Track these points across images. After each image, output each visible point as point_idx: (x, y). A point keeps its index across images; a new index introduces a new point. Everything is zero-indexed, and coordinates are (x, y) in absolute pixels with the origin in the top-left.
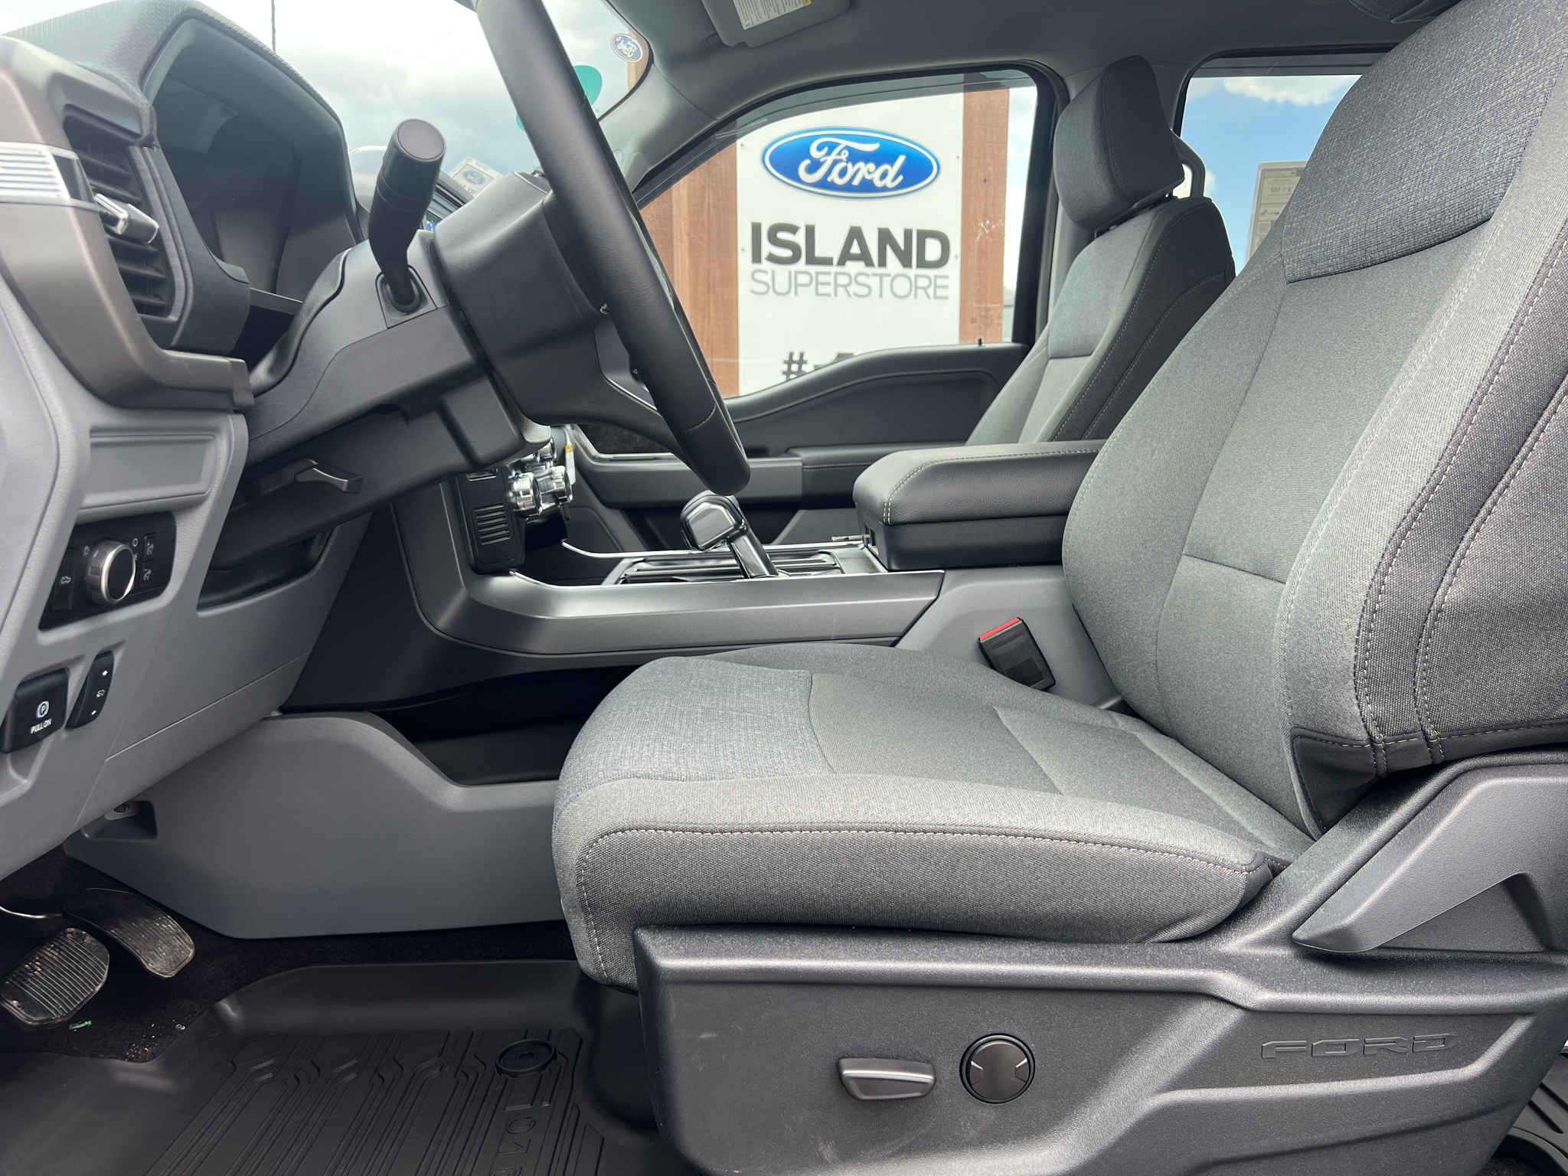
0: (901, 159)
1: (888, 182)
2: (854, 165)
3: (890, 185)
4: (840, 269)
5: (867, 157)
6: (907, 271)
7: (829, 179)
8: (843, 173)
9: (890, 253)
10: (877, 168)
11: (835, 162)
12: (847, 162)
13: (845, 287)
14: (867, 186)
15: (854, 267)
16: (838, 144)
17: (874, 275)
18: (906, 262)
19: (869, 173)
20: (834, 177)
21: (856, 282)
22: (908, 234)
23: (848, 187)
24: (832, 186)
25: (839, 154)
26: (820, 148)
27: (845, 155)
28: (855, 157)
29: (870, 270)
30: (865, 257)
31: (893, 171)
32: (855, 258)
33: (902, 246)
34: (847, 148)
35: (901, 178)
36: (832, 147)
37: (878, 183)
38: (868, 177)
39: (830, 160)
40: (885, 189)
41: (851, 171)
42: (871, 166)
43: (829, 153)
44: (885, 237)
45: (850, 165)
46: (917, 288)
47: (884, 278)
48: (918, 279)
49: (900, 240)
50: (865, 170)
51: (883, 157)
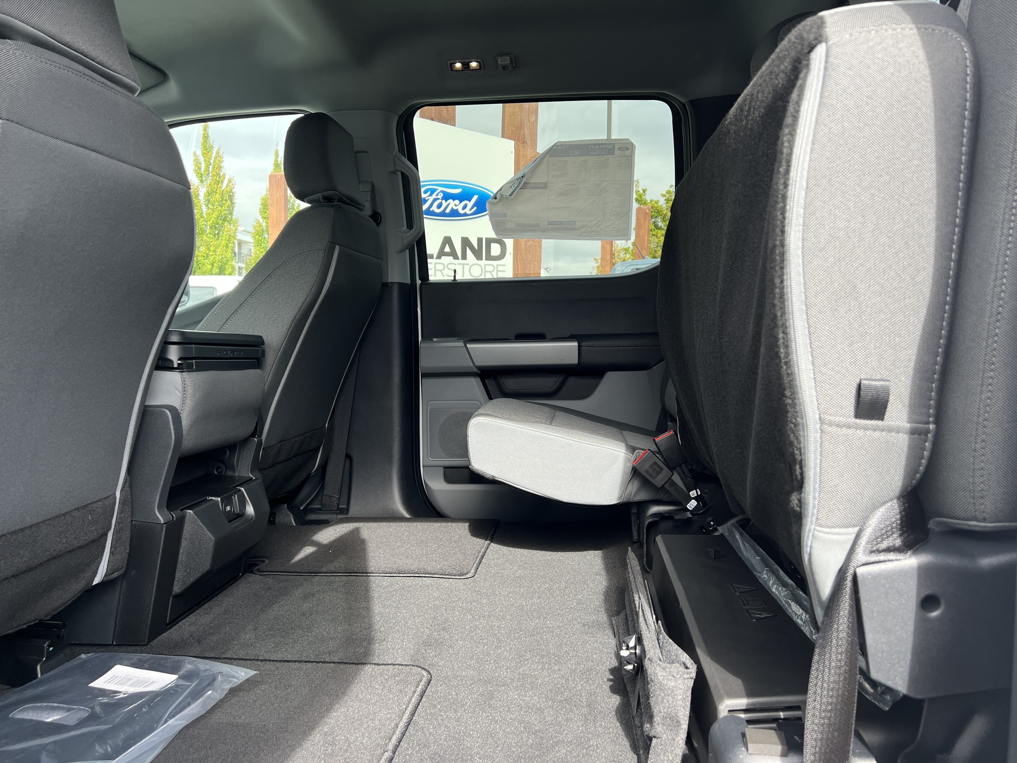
0: (475, 197)
1: (467, 211)
2: (446, 201)
3: (469, 212)
4: (438, 261)
5: (454, 197)
6: (479, 262)
7: (431, 209)
8: (439, 206)
9: (469, 252)
10: (460, 203)
11: (435, 200)
12: (442, 200)
13: (441, 271)
14: (454, 213)
15: (446, 260)
16: (438, 189)
17: (459, 264)
18: (478, 255)
19: (456, 205)
20: (434, 208)
21: (448, 268)
22: (480, 240)
23: (443, 214)
24: (433, 214)
25: (437, 195)
26: (425, 192)
27: (441, 196)
28: (447, 197)
29: (456, 261)
30: (453, 254)
31: (470, 204)
32: (447, 254)
33: (476, 247)
34: (442, 191)
35: (475, 208)
36: (433, 191)
37: (461, 212)
38: (455, 208)
39: (431, 199)
40: (465, 215)
41: (444, 204)
42: (457, 202)
43: (431, 195)
44: (466, 242)
45: (444, 201)
46: (485, 272)
47: (465, 266)
48: (487, 266)
49: (475, 244)
50: (453, 204)
51: (463, 197)
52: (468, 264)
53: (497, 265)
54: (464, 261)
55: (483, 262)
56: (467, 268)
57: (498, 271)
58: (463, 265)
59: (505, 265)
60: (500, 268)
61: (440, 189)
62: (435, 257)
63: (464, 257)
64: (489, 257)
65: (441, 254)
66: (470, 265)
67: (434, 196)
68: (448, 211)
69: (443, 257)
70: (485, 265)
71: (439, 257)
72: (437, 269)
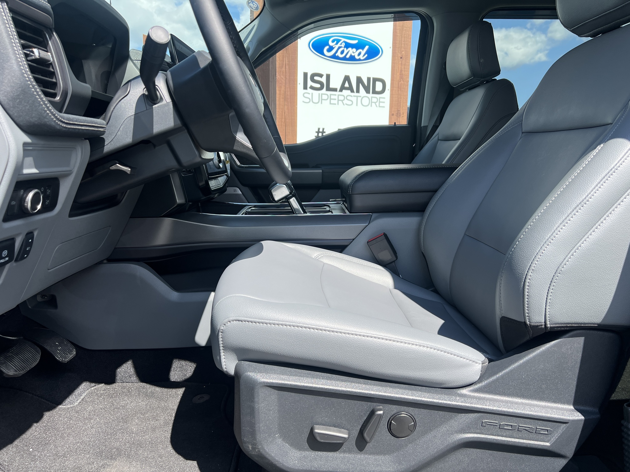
0: (367, 47)
1: (361, 57)
2: (347, 49)
3: (362, 58)
4: (340, 93)
5: (352, 46)
6: (368, 95)
7: (337, 55)
8: (342, 52)
9: (361, 86)
10: (356, 51)
11: (339, 48)
12: (344, 48)
13: (342, 101)
14: (352, 58)
15: (346, 92)
16: (341, 40)
17: (354, 96)
18: (368, 91)
19: (353, 52)
20: (339, 54)
21: (347, 99)
22: (369, 79)
23: (344, 59)
24: (338, 58)
25: (341, 44)
26: (333, 41)
27: (343, 45)
28: (348, 46)
29: (352, 94)
30: (351, 88)
31: (363, 52)
32: (347, 89)
33: (366, 84)
34: (344, 42)
35: (366, 55)
36: (338, 41)
37: (357, 57)
38: (353, 54)
39: (337, 46)
40: (360, 60)
41: (346, 51)
42: (354, 50)
43: (337, 44)
44: (359, 80)
45: (345, 49)
46: (372, 102)
47: (358, 98)
48: (373, 98)
49: (366, 82)
50: (352, 52)
51: (359, 46)
52: (360, 97)
53: (380, 98)
54: (357, 94)
55: (371, 95)
56: (359, 99)
57: (380, 102)
58: (357, 97)
59: (384, 98)
60: (382, 100)
61: (343, 40)
62: (338, 90)
63: (358, 91)
64: (374, 92)
65: (343, 88)
66: (362, 97)
67: (339, 45)
68: (348, 56)
69: (344, 91)
70: (372, 97)
71: (341, 90)
72: (339, 99)
